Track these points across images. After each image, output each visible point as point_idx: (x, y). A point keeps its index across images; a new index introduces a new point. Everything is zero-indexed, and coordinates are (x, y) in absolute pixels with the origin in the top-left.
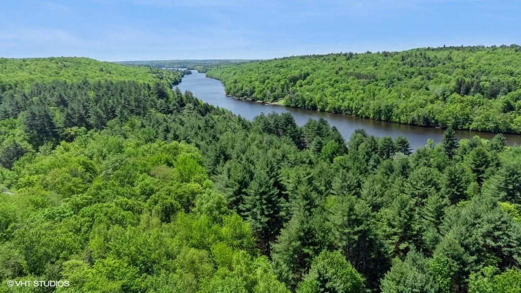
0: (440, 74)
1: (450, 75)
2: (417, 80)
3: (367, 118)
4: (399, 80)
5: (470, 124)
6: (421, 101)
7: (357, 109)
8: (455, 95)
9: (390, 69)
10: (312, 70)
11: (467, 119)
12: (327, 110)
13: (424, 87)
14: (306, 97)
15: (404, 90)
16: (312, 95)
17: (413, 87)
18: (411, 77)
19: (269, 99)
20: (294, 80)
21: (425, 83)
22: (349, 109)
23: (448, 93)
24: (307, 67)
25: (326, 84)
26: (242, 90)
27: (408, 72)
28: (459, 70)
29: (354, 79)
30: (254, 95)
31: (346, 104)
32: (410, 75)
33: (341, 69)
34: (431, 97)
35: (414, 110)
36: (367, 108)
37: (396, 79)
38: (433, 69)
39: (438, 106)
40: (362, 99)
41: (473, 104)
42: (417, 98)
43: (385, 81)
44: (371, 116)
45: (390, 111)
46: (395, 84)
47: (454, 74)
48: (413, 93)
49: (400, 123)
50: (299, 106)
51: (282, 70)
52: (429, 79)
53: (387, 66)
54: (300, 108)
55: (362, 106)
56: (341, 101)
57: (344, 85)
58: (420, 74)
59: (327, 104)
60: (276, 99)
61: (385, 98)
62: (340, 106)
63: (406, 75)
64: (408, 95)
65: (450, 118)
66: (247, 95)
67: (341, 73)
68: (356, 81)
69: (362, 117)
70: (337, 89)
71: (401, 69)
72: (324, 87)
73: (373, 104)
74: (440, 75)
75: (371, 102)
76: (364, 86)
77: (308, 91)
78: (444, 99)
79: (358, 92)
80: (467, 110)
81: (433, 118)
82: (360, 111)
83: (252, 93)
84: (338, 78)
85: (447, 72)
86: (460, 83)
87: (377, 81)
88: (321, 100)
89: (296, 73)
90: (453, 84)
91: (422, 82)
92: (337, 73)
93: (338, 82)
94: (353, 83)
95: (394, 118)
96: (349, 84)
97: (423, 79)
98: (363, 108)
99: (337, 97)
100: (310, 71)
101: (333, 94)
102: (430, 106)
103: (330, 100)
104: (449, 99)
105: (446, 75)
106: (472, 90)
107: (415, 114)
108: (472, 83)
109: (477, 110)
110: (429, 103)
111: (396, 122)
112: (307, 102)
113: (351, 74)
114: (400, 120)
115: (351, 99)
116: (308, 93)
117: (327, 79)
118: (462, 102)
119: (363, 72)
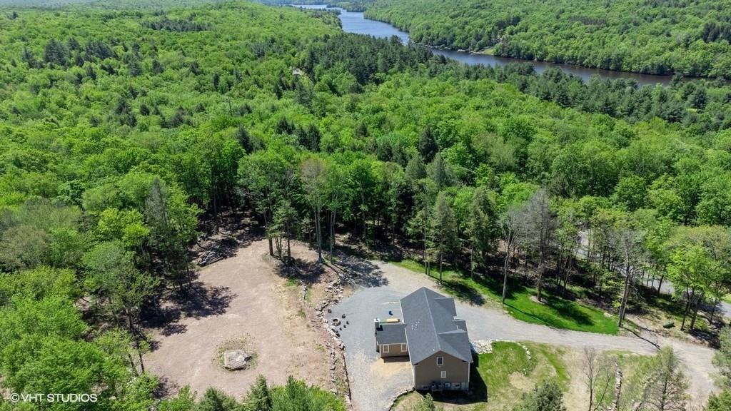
0: (689, 17)
1: (701, 18)
2: (658, 24)
3: (594, 67)
4: (636, 24)
5: (709, 71)
6: (659, 48)
7: (583, 59)
8: (701, 42)
9: (627, 11)
10: (524, 12)
11: (707, 67)
12: (547, 59)
13: (665, 34)
14: (520, 46)
15: (640, 37)
16: (528, 44)
17: (652, 33)
18: (651, 21)
19: (474, 48)
20: (502, 25)
21: (667, 29)
22: (573, 58)
23: (693, 39)
24: (516, 8)
25: (545, 30)
26: (438, 37)
27: (648, 15)
28: (714, 12)
29: (579, 25)
30: (455, 44)
31: (570, 52)
32: (649, 19)
33: (563, 11)
34: (672, 44)
35: (648, 58)
36: (595, 57)
37: (632, 24)
38: (682, 9)
39: (676, 53)
40: (590, 48)
41: (717, 51)
42: (656, 44)
43: (617, 27)
44: (598, 66)
45: (621, 60)
46: (630, 30)
47: (706, 17)
48: (650, 40)
49: (630, 72)
50: (512, 55)
51: (483, 12)
52: (674, 22)
53: (623, 7)
54: (513, 57)
55: (590, 55)
56: (564, 50)
57: (567, 32)
58: (665, 16)
59: (546, 53)
60: (481, 48)
61: (619, 46)
62: (563, 56)
63: (646, 19)
64: (644, 43)
65: (688, 65)
66: (446, 44)
67: (563, 16)
68: (583, 26)
69: (587, 67)
70: (559, 37)
71: (640, 10)
72: (543, 34)
73: (602, 53)
74: (688, 19)
75: (600, 50)
76: (592, 32)
77: (524, 39)
78: (687, 46)
79: (584, 40)
80: (709, 58)
81: (669, 67)
82: (586, 60)
83: (452, 40)
84: (560, 23)
85: (699, 13)
86: (709, 28)
87: (608, 26)
88: (540, 48)
89: (503, 16)
90: (701, 28)
91: (664, 27)
92: (558, 17)
93: (559, 29)
94: (579, 28)
95: (625, 66)
96: (573, 31)
97: (666, 23)
98: (590, 58)
99: (559, 46)
100: (522, 14)
101: (555, 43)
102: (668, 54)
103: (550, 49)
104: (691, 46)
105: (696, 18)
106: (721, 36)
107: (649, 63)
108: (723, 28)
109: (720, 57)
110: (667, 51)
111: (626, 71)
112: (522, 51)
113: (576, 18)
114: (631, 68)
115: (577, 48)
116: (524, 41)
117: (546, 24)
118: (705, 49)
119: (591, 15)
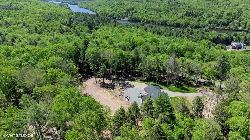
0: (181, 9)
1: (184, 10)
2: (174, 11)
3: (159, 24)
4: (168, 11)
6: (176, 18)
7: (155, 21)
8: (186, 17)
9: (164, 7)
10: (135, 6)
11: (189, 24)
12: (145, 21)
13: (176, 14)
14: (136, 17)
15: (170, 15)
16: (138, 17)
17: (173, 14)
18: (172, 10)
19: (121, 18)
21: (176, 13)
22: (153, 21)
23: (183, 16)
25: (143, 12)
26: (108, 14)
27: (171, 8)
28: (187, 8)
29: (152, 11)
30: (115, 16)
31: (151, 19)
32: (171, 9)
34: (179, 17)
35: (173, 21)
36: (159, 21)
37: (167, 11)
38: (179, 7)
39: (180, 20)
40: (157, 18)
41: (190, 19)
42: (174, 17)
43: (163, 12)
44: (160, 24)
45: (166, 22)
46: (167, 13)
47: (186, 10)
48: (173, 16)
49: (169, 25)
50: (134, 20)
52: (178, 11)
53: (163, 6)
54: (134, 21)
55: (157, 20)
56: (150, 19)
57: (149, 13)
58: (175, 9)
59: (144, 20)
60: (123, 18)
61: (164, 17)
62: (149, 20)
63: (170, 9)
64: (172, 17)
65: (184, 23)
66: (111, 16)
67: (147, 8)
68: (154, 11)
69: (157, 24)
70: (147, 15)
71: (168, 7)
72: (142, 14)
73: (161, 20)
74: (181, 10)
75: (160, 19)
76: (157, 13)
77: (137, 15)
78: (182, 18)
79: (155, 15)
80: (189, 21)
81: (179, 24)
82: (157, 22)
83: (114, 15)
84: (147, 10)
85: (183, 8)
86: (187, 13)
87: (161, 11)
88: (142, 18)
90: (185, 13)
91: (176, 12)
92: (146, 8)
93: (147, 12)
95: (167, 24)
96: (151, 13)
97: (176, 11)
98: (158, 21)
99: (148, 17)
101: (146, 16)
102: (178, 20)
103: (145, 18)
104: (184, 18)
105: (183, 10)
106: (190, 15)
107: (174, 23)
108: (191, 13)
109: (191, 21)
110: (178, 19)
111: (168, 25)
112: (137, 19)
113: (151, 9)
114: (169, 24)
115: (153, 18)
116: (137, 16)
117: (143, 10)
118: (187, 19)
119: (155, 8)
